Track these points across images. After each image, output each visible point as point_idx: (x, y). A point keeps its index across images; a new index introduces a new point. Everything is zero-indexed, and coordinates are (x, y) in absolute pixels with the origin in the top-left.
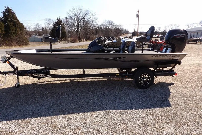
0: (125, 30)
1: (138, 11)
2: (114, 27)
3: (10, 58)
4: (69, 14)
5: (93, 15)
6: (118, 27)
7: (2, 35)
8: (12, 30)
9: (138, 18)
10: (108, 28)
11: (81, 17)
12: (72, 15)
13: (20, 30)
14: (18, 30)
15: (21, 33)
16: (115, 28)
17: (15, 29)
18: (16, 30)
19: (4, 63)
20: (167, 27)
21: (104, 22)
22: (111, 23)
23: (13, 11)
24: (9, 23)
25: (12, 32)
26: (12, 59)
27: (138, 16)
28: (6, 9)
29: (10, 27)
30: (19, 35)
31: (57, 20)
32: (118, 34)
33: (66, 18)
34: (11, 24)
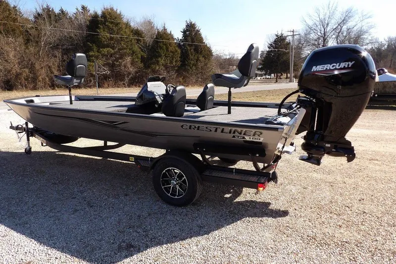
4: (305, 23)
7: (176, 68)
8: (192, 60)
11: (333, 25)
12: (311, 23)
13: (203, 59)
14: (201, 59)
15: (206, 65)
17: (196, 57)
18: (198, 60)
23: (197, 28)
24: (189, 48)
25: (190, 63)
28: (187, 26)
29: (188, 55)
30: (202, 67)
31: (277, 36)
33: (293, 32)
34: (190, 50)
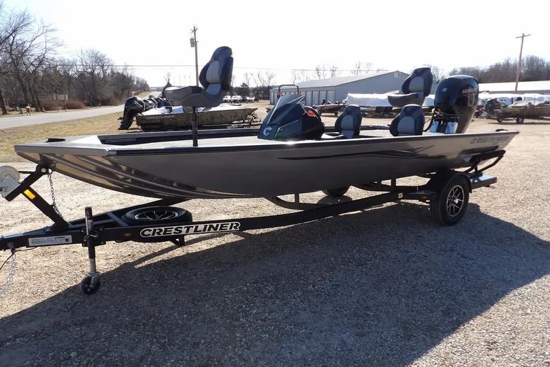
0: (138, 82)
1: (195, 30)
2: (109, 71)
3: (34, 177)
5: (46, 30)
6: (121, 71)
9: (194, 48)
10: (92, 73)
16: (112, 72)
19: (10, 198)
20: (249, 76)
21: (80, 54)
22: (99, 60)
26: (44, 178)
27: (194, 43)
32: (123, 90)
